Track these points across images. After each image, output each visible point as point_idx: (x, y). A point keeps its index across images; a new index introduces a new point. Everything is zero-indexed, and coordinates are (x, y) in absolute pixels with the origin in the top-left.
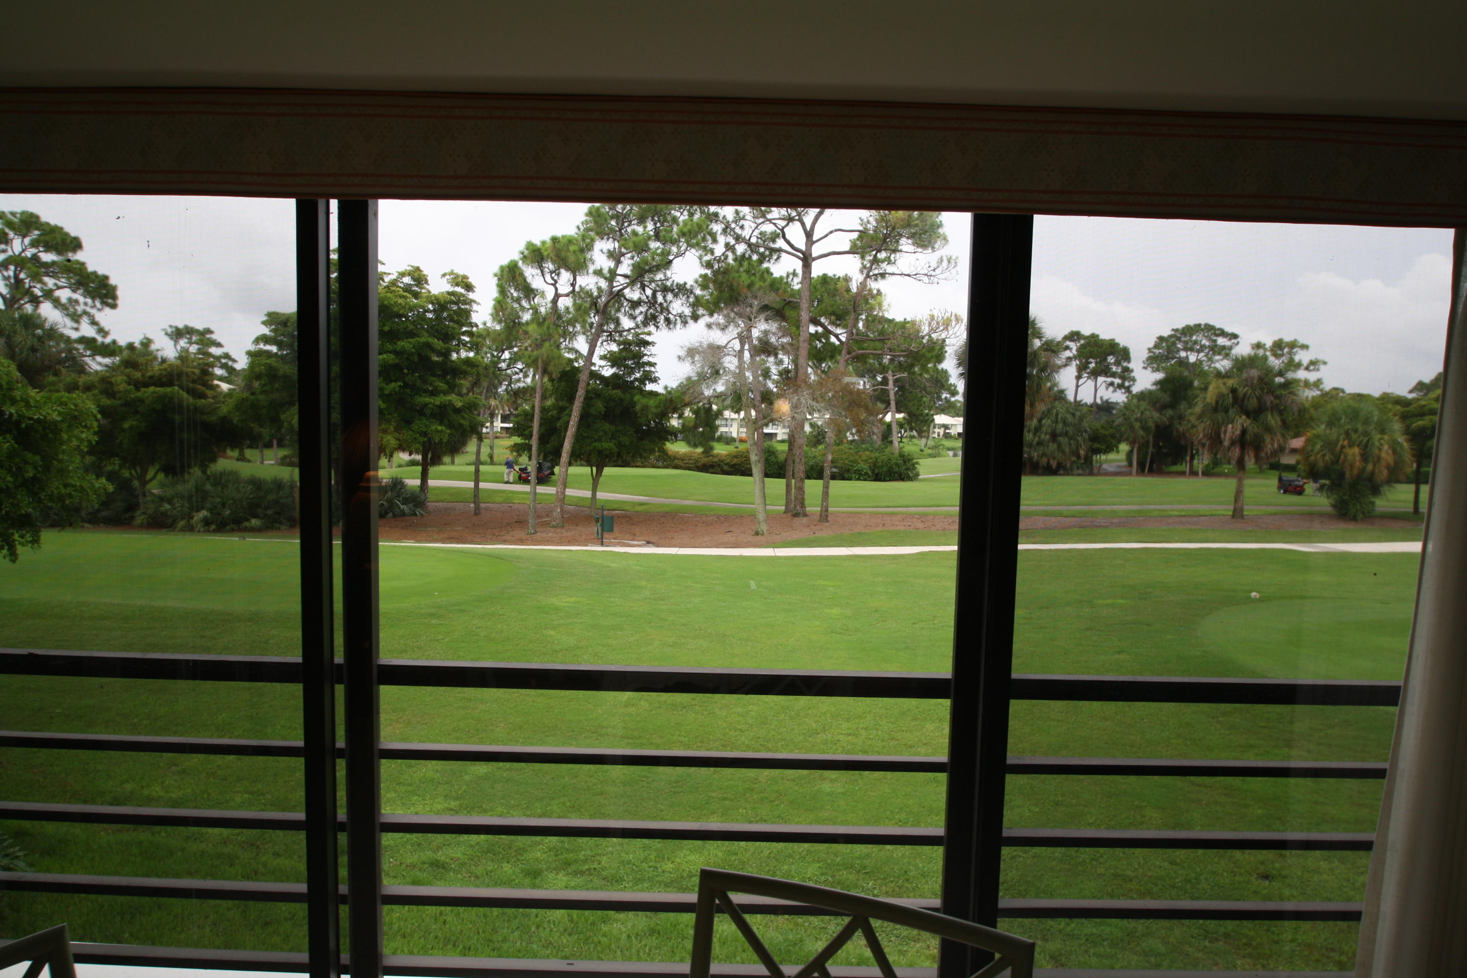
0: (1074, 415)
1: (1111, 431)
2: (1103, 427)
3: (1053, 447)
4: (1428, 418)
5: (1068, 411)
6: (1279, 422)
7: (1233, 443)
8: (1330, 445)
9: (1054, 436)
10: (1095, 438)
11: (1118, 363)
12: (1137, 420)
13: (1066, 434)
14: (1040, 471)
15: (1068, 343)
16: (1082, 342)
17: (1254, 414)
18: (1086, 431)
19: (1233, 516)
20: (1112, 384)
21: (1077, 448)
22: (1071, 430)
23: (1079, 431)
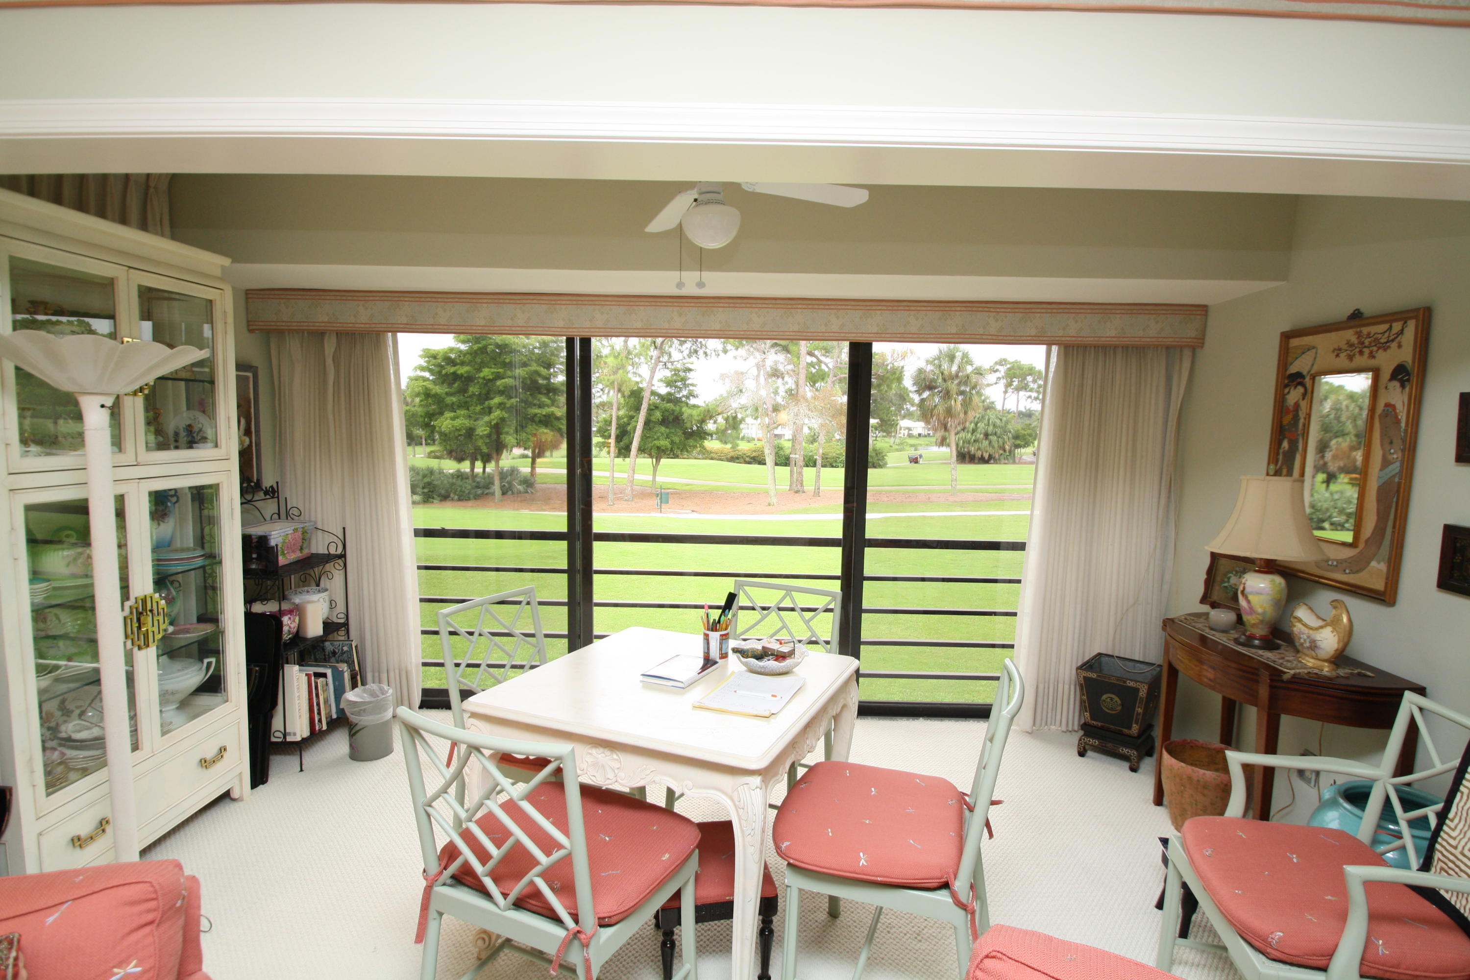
0: (1001, 420)
1: (1029, 431)
3: (986, 443)
5: (997, 417)
9: (986, 435)
11: (1035, 381)
13: (995, 434)
14: (976, 461)
15: (998, 367)
16: (1008, 366)
20: (1030, 397)
21: (1003, 444)
22: (999, 431)
23: (1005, 432)
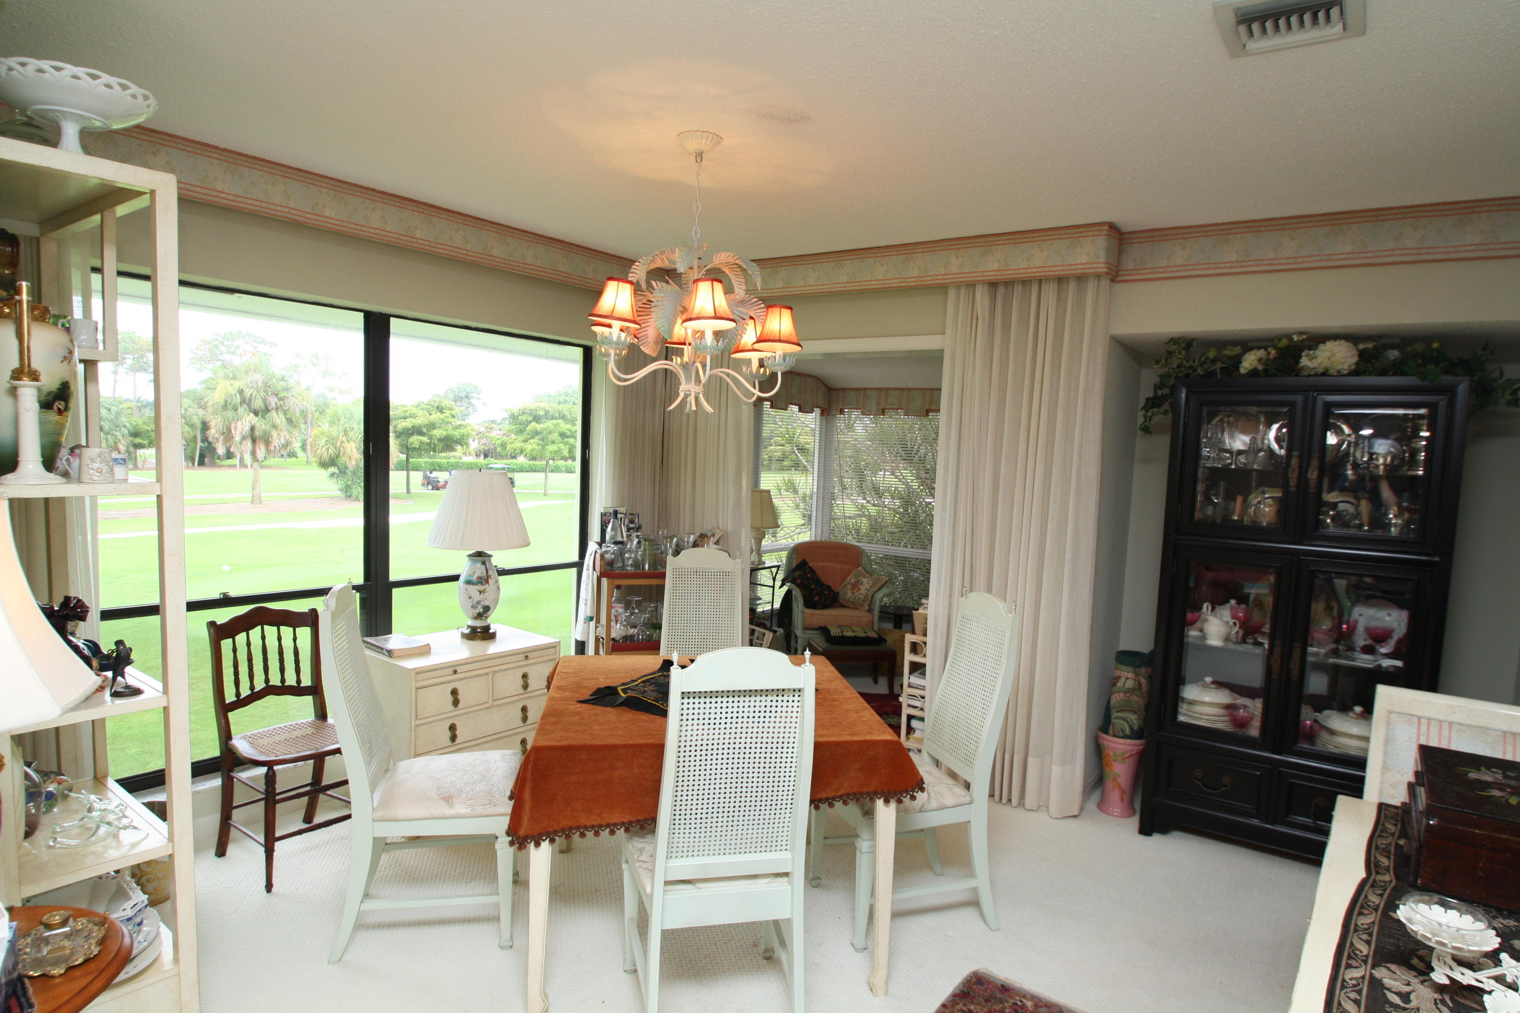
2: (146, 423)
6: (284, 420)
7: (244, 438)
8: (332, 441)
10: (135, 434)
17: (262, 412)
18: (125, 427)
19: (252, 502)
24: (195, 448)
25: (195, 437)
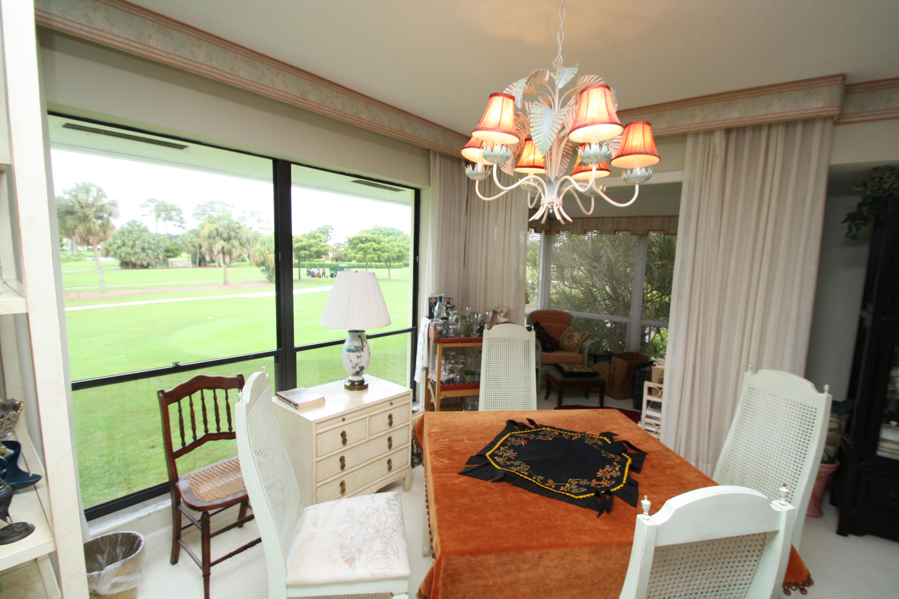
1: (176, 247)
2: (172, 246)
3: (143, 255)
4: (299, 243)
5: (151, 237)
6: (238, 243)
7: (219, 252)
8: (262, 253)
9: (143, 250)
10: (167, 251)
11: (178, 215)
12: (189, 242)
13: (150, 249)
14: (138, 267)
15: (149, 203)
16: (157, 203)
17: (228, 239)
18: (162, 247)
19: (224, 284)
20: (175, 225)
21: (158, 255)
22: (153, 247)
23: (158, 247)
24: (196, 258)
25: (196, 252)
